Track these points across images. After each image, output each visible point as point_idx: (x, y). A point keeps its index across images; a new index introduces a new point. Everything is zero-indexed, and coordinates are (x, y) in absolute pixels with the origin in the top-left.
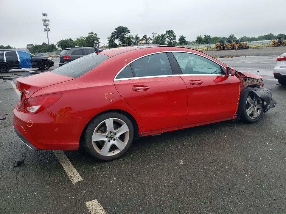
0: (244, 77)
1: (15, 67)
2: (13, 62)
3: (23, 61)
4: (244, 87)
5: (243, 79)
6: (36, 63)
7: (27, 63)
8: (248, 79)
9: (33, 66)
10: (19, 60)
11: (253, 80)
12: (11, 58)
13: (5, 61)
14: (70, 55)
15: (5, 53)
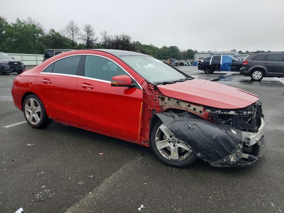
0: (160, 94)
1: (217, 69)
2: (216, 65)
3: (224, 64)
4: (162, 108)
5: (159, 97)
6: (236, 67)
7: (227, 66)
8: (166, 99)
9: (232, 70)
10: (221, 64)
11: (178, 102)
12: (216, 62)
13: (210, 64)
14: (250, 61)
15: (212, 57)
